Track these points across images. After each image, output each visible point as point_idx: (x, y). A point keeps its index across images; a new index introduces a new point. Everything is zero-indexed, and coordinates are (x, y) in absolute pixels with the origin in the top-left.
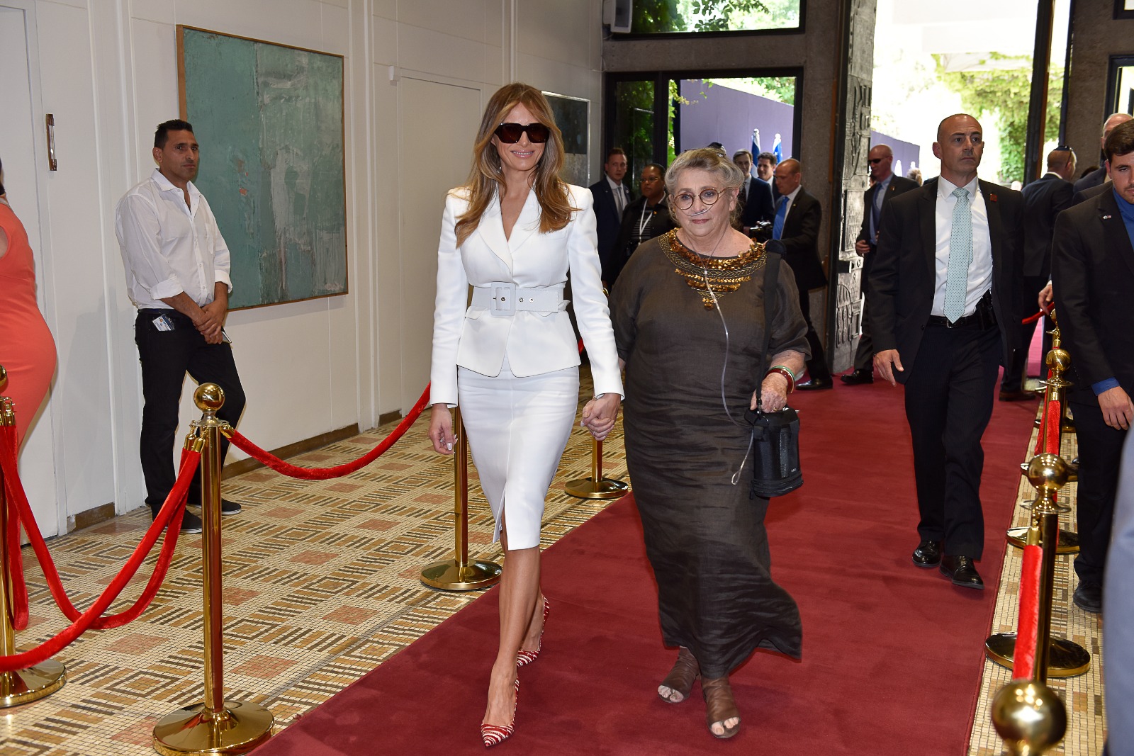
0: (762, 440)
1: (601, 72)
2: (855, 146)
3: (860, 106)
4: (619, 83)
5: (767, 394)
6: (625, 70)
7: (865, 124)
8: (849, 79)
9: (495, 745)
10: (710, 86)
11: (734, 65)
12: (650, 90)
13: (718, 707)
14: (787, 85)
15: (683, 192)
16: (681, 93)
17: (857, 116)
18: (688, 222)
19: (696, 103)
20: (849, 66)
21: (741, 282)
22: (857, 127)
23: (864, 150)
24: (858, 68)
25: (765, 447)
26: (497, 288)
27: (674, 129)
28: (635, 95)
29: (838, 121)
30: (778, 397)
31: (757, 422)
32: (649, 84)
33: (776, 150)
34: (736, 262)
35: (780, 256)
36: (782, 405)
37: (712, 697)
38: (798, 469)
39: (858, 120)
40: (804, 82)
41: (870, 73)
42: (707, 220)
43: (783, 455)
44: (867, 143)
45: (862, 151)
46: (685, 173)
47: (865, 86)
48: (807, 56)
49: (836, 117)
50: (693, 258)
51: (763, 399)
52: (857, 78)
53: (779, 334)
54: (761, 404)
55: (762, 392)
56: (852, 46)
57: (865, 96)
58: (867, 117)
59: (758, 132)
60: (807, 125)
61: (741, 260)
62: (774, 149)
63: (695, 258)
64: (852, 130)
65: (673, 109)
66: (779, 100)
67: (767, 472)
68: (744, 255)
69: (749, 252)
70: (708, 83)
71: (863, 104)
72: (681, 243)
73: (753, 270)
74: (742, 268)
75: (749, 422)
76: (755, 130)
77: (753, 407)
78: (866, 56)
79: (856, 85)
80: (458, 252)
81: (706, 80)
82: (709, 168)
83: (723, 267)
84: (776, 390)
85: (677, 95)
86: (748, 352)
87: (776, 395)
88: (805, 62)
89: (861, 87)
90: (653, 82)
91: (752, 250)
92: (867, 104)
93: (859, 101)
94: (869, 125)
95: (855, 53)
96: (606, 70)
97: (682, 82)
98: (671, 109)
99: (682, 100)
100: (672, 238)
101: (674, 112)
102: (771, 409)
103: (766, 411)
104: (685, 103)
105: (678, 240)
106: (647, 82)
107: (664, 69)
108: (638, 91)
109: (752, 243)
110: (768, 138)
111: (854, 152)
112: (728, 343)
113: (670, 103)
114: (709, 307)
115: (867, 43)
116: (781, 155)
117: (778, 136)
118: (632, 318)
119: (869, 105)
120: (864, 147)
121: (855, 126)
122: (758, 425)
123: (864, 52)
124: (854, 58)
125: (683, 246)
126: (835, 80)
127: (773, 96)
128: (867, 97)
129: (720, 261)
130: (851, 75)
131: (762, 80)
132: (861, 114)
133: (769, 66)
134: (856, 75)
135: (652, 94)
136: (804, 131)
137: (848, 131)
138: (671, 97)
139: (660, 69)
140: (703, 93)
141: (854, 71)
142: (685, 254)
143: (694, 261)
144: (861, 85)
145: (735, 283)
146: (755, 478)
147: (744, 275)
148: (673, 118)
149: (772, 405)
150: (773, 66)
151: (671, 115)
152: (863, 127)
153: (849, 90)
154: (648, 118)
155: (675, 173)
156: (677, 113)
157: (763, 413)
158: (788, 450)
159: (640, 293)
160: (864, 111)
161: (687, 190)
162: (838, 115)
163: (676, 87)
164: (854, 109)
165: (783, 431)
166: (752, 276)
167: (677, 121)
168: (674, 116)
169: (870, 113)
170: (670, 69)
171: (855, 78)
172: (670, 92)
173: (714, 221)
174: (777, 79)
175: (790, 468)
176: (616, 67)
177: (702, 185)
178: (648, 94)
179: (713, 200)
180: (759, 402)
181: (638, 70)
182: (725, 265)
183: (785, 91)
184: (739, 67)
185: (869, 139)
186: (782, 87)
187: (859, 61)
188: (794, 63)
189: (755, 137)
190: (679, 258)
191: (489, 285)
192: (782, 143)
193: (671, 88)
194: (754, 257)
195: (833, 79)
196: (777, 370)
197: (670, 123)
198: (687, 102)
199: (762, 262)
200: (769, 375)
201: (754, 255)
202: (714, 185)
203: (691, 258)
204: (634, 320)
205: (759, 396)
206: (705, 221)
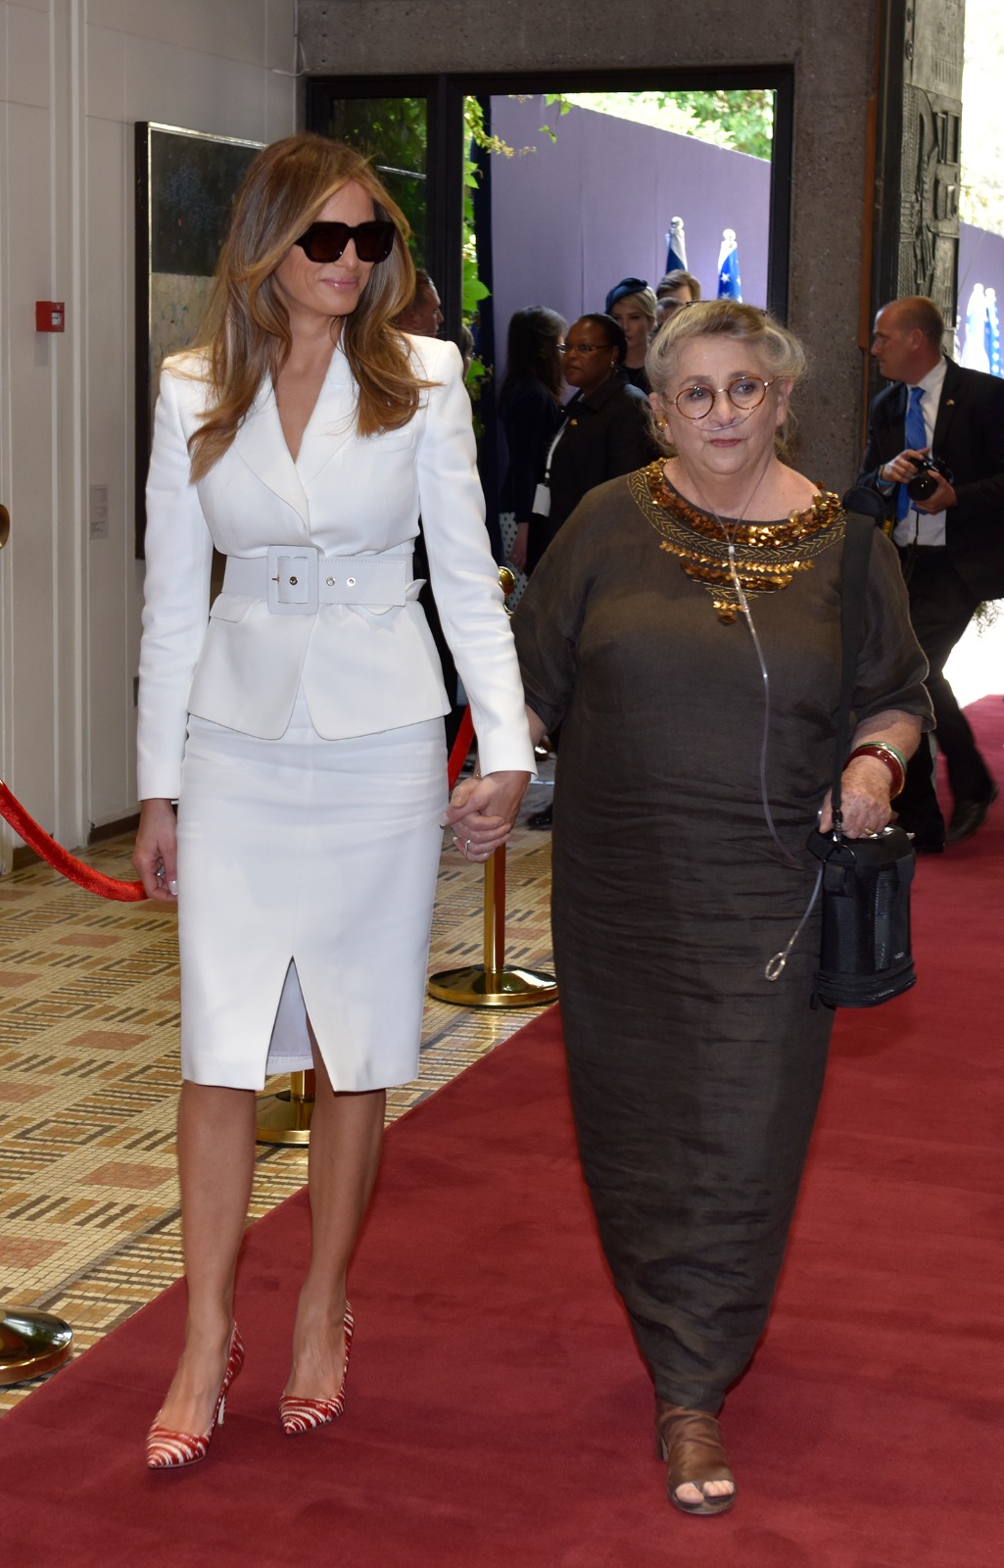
0: (841, 894)
1: (294, 74)
2: (923, 259)
3: (933, 162)
4: (340, 104)
5: (853, 801)
6: (356, 71)
7: (945, 205)
8: (907, 96)
9: (304, 1433)
10: (565, 111)
11: (622, 59)
12: (416, 119)
13: (691, 1453)
14: (745, 107)
15: (691, 384)
16: (493, 129)
17: (926, 187)
18: (700, 444)
19: (529, 153)
20: (906, 63)
21: (794, 572)
22: (928, 214)
23: (945, 270)
24: (927, 69)
25: (845, 907)
26: (281, 558)
27: (476, 217)
28: (379, 134)
29: (881, 196)
30: (876, 806)
31: (831, 858)
32: (414, 107)
33: (726, 268)
34: (784, 532)
35: (872, 520)
36: (882, 823)
37: (680, 1436)
38: (908, 953)
39: (929, 195)
40: (796, 102)
41: (955, 80)
42: (739, 441)
43: (881, 924)
44: (950, 253)
45: (938, 272)
46: (696, 346)
47: (946, 113)
48: (801, 40)
49: (875, 187)
50: (697, 521)
51: (846, 810)
52: (926, 93)
53: (873, 676)
54: (841, 821)
55: (844, 796)
56: (912, 15)
57: (945, 136)
58: (951, 188)
59: (681, 224)
60: (806, 208)
61: (794, 528)
62: (720, 267)
63: (702, 522)
64: (915, 219)
65: (473, 167)
66: (729, 146)
67: (848, 957)
68: (801, 517)
69: (810, 510)
70: (559, 105)
71: (941, 158)
72: (673, 490)
73: (816, 549)
74: (796, 545)
75: (816, 855)
76: (675, 219)
77: (824, 827)
78: (946, 39)
79: (923, 110)
80: (193, 493)
81: (555, 97)
82: (742, 335)
83: (759, 540)
84: (871, 792)
85: (483, 133)
86: (806, 713)
87: (871, 803)
88: (798, 53)
89: (934, 115)
90: (425, 101)
91: (817, 508)
92: (949, 156)
93: (932, 150)
94: (955, 209)
95: (919, 33)
96: (306, 70)
97: (496, 101)
98: (469, 167)
99: (496, 144)
100: (656, 478)
101: (475, 175)
102: (861, 830)
103: (851, 834)
104: (503, 153)
105: (668, 483)
106: (407, 100)
107: (451, 69)
108: (386, 122)
109: (817, 493)
110: (705, 239)
111: (920, 274)
112: (767, 690)
113: (467, 152)
114: (728, 617)
115: (948, 8)
116: (739, 281)
117: (729, 234)
118: (568, 639)
119: (956, 157)
120: (944, 262)
121: (921, 211)
122: (835, 862)
123: (940, 29)
124: (917, 44)
125: (678, 495)
126: (873, 98)
127: (712, 134)
128: (950, 138)
129: (753, 529)
130: (910, 85)
131: (685, 96)
132: (937, 183)
133: (709, 62)
134: (924, 87)
135: (421, 129)
136: (798, 224)
137: (905, 224)
138: (468, 136)
139: (441, 70)
140: (546, 128)
141: (918, 77)
142: (680, 513)
143: (698, 527)
144: (936, 109)
145: (782, 574)
146: (822, 968)
147: (801, 558)
148: (472, 189)
149: (863, 824)
150: (717, 62)
151: (470, 182)
152: (940, 214)
153: (905, 122)
154: (413, 191)
155: (672, 345)
156: (484, 177)
157: (844, 839)
158: (891, 916)
159: (589, 587)
160: (944, 173)
161: (701, 380)
162: (880, 183)
163: (480, 114)
164: (919, 168)
165: (883, 876)
166: (815, 560)
167: (483, 197)
168: (475, 185)
169: (956, 178)
170: (466, 69)
171: (920, 93)
172: (466, 126)
173: (751, 442)
174: (721, 93)
175: (891, 954)
176: (333, 63)
177: (732, 370)
178: (411, 131)
179: (755, 399)
180: (837, 816)
181: (386, 70)
182: (763, 538)
183: (739, 123)
184: (637, 65)
185: (956, 242)
186: (732, 113)
187: (930, 51)
188: (772, 57)
189: (673, 236)
190: (669, 520)
191: (262, 551)
192: (738, 253)
193: (468, 116)
194: (821, 523)
195: (867, 94)
196: (870, 750)
197: (467, 203)
198: (508, 151)
199: (837, 533)
200: (856, 760)
201: (820, 517)
202: (754, 370)
203: (693, 521)
204: (573, 644)
205: (837, 803)
206: (734, 442)
